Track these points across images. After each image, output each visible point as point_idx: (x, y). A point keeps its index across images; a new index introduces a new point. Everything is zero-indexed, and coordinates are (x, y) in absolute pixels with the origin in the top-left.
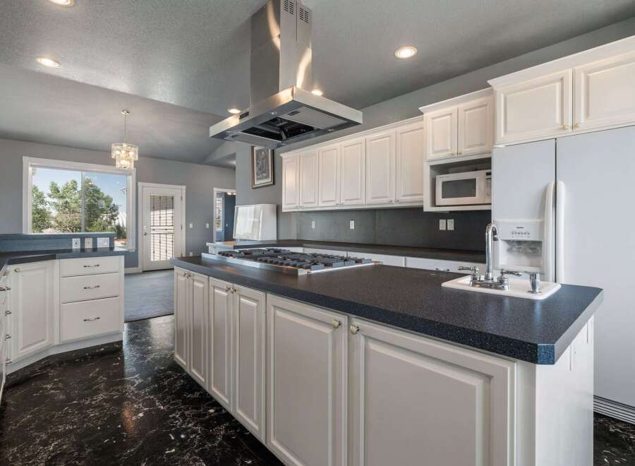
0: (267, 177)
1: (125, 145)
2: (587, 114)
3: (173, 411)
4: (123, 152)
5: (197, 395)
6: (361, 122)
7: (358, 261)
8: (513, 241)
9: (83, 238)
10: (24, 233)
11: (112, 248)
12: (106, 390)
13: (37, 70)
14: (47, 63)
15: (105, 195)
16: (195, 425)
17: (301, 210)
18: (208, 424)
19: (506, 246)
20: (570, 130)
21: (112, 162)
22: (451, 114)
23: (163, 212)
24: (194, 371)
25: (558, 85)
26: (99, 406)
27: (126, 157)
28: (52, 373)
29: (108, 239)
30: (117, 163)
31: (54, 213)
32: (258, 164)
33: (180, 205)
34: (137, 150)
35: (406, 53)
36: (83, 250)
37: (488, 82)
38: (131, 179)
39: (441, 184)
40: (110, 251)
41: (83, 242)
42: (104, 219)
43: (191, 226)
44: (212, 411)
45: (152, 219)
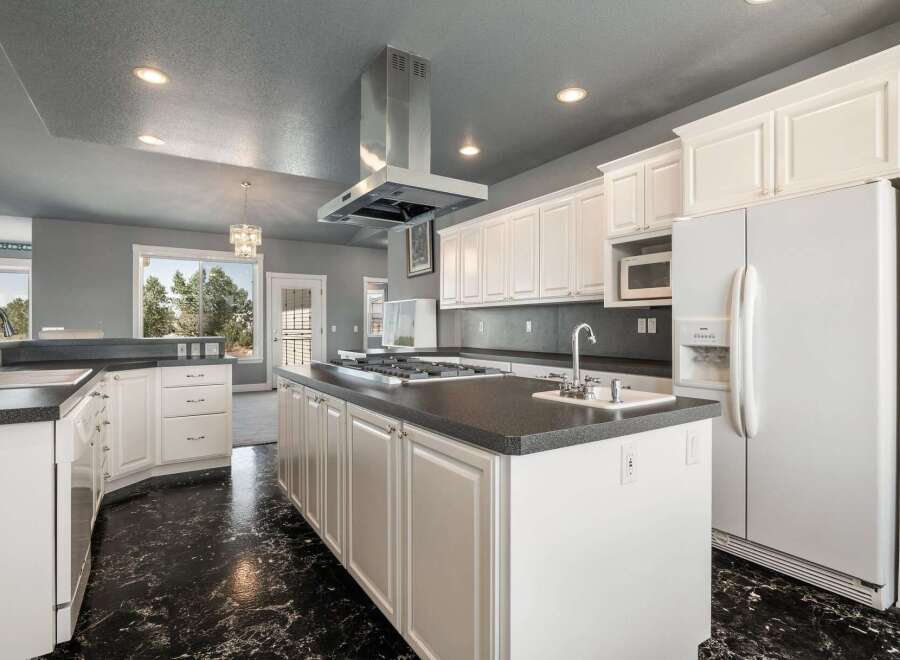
0: (425, 262)
1: (245, 226)
2: (792, 174)
3: (269, 537)
4: (244, 235)
5: (297, 524)
6: (486, 198)
7: (478, 371)
8: (700, 347)
9: (189, 344)
10: (134, 337)
11: (221, 356)
12: (204, 512)
13: (141, 148)
14: (149, 140)
15: (239, 288)
16: (287, 552)
17: (462, 306)
18: (300, 552)
19: (692, 354)
20: (772, 195)
21: (230, 248)
22: (636, 174)
23: (298, 312)
24: (294, 497)
25: (757, 133)
26: (193, 528)
27: (246, 240)
28: (152, 494)
29: (217, 344)
30: (236, 249)
31: (178, 313)
32: (414, 244)
33: (320, 300)
34: (260, 231)
35: (572, 96)
36: (189, 357)
37: (674, 130)
38: (258, 268)
39: (627, 271)
40: (220, 359)
41: (189, 349)
42: (237, 320)
43: (334, 329)
44: (309, 541)
45: (284, 320)
